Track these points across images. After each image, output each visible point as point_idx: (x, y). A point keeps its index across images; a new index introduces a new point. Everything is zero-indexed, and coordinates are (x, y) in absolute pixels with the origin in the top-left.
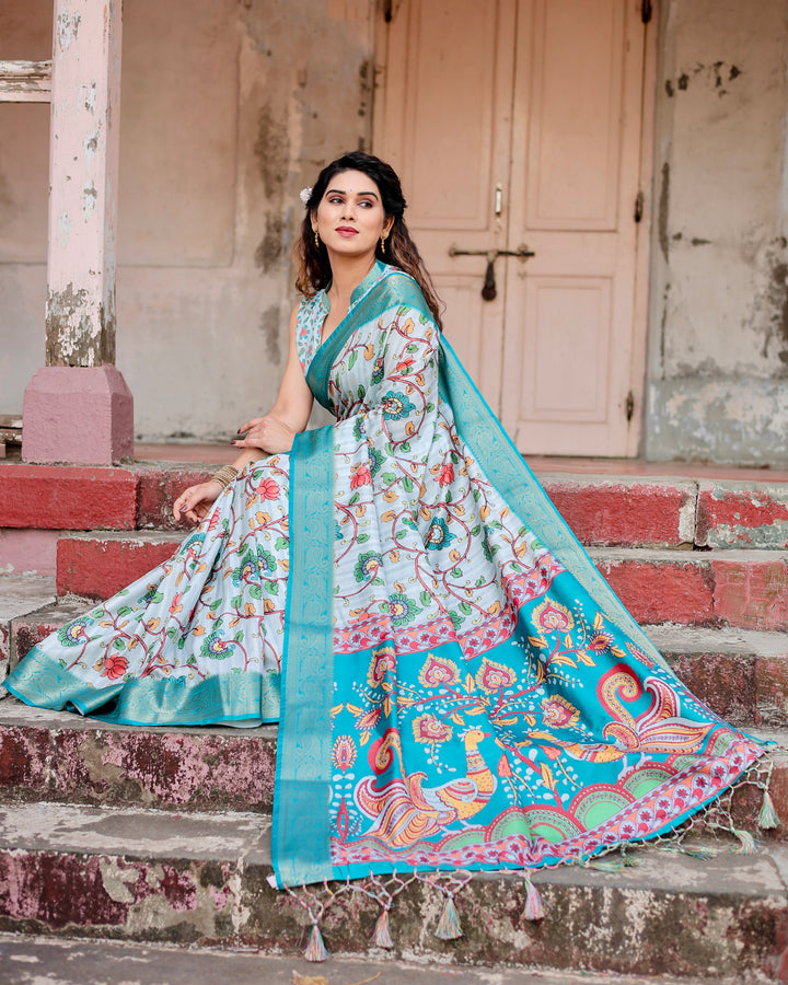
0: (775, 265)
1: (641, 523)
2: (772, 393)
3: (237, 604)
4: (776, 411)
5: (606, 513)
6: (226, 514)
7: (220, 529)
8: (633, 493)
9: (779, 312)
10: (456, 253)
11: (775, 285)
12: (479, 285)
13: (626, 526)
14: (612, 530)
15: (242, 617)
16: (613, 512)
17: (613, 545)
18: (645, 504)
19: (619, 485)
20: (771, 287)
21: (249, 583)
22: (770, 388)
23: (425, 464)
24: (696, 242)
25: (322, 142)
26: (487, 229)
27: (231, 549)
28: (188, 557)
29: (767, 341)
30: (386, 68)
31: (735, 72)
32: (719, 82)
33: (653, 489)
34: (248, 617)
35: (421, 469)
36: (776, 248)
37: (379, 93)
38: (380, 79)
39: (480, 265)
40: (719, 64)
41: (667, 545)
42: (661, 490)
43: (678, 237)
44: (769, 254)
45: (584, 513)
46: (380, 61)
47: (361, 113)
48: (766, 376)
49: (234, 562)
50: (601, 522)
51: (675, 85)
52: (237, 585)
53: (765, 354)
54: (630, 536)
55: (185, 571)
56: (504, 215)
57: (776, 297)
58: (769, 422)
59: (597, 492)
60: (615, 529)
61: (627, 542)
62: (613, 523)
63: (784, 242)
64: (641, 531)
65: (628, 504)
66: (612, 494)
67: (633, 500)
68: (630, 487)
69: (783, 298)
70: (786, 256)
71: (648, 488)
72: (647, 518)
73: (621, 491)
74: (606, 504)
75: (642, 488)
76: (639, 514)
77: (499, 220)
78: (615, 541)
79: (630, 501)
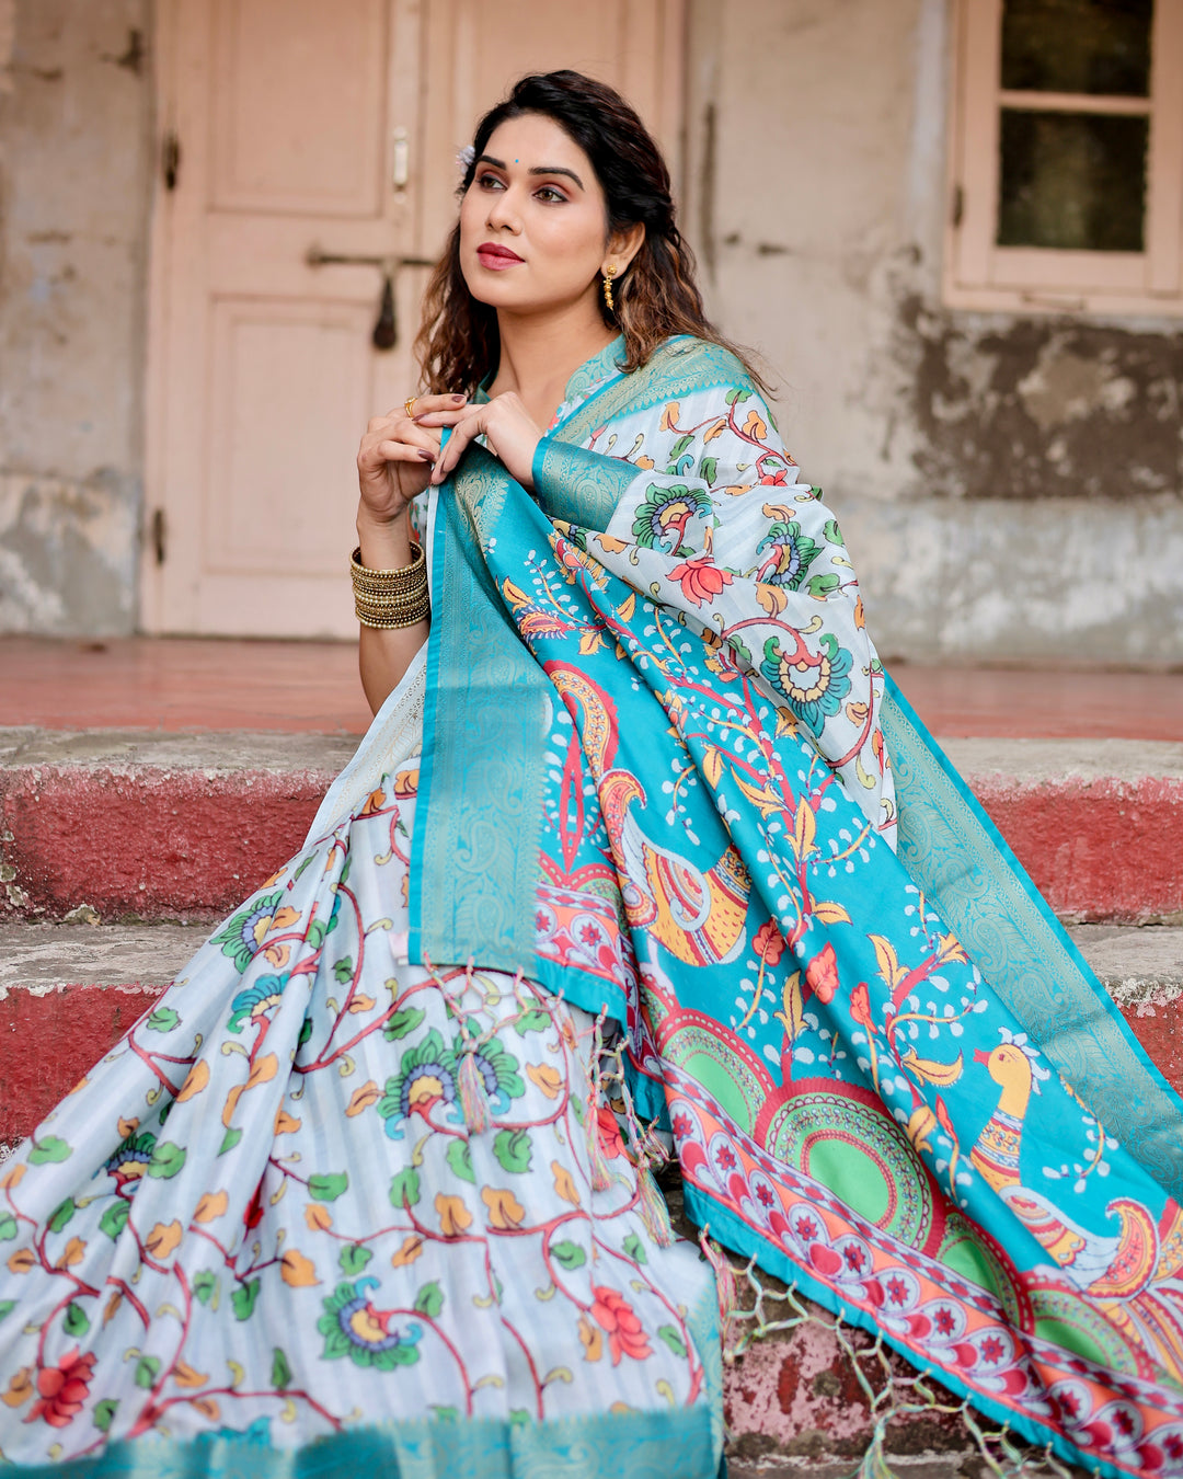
0: (901, 296)
1: (1155, 866)
2: (900, 526)
4: (905, 557)
5: (1081, 846)
8: (1141, 797)
9: (907, 379)
10: (320, 260)
11: (904, 332)
12: (366, 322)
13: (1126, 875)
14: (1093, 885)
15: (430, 1236)
16: (1097, 842)
17: (1094, 919)
18: (1168, 822)
19: (1108, 780)
20: (895, 335)
22: (896, 514)
24: (766, 250)
25: (55, 35)
26: (379, 214)
29: (891, 432)
34: (452, 1238)
36: (902, 265)
39: (367, 284)
43: (733, 240)
44: (892, 276)
45: (1029, 845)
48: (889, 494)
49: (379, 1060)
50: (1070, 866)
52: (396, 1135)
53: (885, 455)
54: (1134, 897)
56: (411, 190)
57: (905, 352)
58: (893, 577)
59: (1061, 796)
60: (1100, 882)
61: (1128, 913)
62: (1096, 869)
63: (916, 255)
64: (1157, 885)
65: (1129, 824)
66: (1094, 801)
67: (1142, 814)
68: (1134, 783)
69: (917, 355)
70: (921, 281)
71: (1172, 784)
72: (1171, 856)
73: (1114, 793)
74: (1082, 825)
75: (1159, 786)
76: (1154, 846)
77: (401, 199)
78: (1101, 911)
79: (1135, 817)
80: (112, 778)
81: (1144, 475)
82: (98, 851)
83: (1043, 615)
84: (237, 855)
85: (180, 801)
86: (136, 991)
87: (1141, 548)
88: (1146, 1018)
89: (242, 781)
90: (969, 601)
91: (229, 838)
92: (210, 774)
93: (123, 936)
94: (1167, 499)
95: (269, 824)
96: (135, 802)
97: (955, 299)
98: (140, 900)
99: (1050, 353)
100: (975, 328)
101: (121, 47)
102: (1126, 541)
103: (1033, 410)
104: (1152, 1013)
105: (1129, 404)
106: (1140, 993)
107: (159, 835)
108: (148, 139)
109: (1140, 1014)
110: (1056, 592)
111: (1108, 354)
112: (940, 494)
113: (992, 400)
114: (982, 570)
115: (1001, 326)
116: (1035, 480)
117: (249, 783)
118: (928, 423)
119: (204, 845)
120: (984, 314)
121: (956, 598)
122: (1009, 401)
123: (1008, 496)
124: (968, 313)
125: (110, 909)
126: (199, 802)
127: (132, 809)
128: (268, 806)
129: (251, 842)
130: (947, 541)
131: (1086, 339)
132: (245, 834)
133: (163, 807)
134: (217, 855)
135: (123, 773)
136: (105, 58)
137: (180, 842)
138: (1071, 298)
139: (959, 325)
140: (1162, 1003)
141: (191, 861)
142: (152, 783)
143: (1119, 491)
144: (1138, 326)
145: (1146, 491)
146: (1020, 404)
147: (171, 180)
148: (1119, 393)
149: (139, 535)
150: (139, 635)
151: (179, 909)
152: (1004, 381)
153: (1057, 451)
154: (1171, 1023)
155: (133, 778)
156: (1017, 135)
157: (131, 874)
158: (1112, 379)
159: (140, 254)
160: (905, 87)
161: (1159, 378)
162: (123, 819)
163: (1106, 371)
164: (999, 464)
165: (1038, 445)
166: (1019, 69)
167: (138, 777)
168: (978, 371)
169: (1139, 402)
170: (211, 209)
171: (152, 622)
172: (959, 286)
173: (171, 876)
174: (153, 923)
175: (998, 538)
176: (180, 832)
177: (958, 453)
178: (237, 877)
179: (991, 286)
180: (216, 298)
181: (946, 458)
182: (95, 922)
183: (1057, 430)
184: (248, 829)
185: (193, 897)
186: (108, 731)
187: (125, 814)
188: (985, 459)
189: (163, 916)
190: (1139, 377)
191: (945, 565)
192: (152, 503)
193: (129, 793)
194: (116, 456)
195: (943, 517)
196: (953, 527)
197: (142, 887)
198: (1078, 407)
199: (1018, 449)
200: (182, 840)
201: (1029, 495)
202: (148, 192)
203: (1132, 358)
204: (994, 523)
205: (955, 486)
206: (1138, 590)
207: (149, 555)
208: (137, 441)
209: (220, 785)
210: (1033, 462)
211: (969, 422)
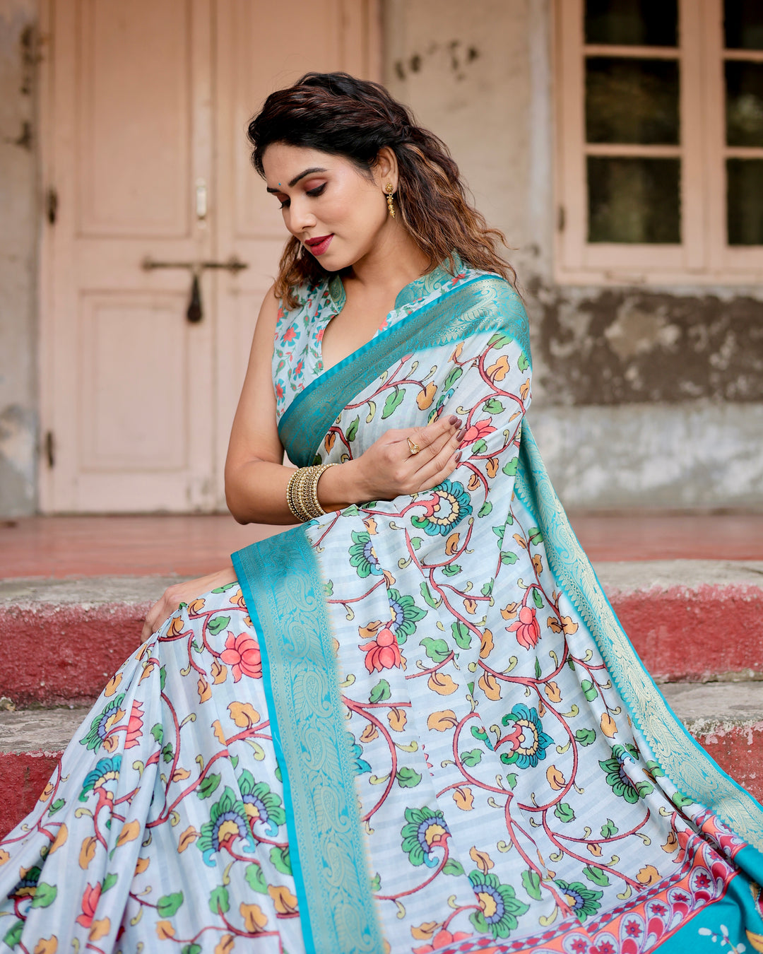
0: (528, 277)
1: (712, 643)
3: (222, 904)
5: (663, 631)
6: (155, 713)
7: (147, 745)
8: (700, 598)
9: (534, 330)
10: (150, 266)
13: (693, 650)
14: (672, 657)
15: (239, 933)
16: (673, 628)
17: (674, 680)
18: (719, 613)
19: (678, 588)
21: (239, 858)
23: (487, 597)
26: (188, 235)
27: (183, 785)
28: (99, 806)
30: (51, 37)
31: (473, 54)
32: (455, 64)
33: (728, 591)
34: (254, 934)
35: (482, 605)
36: (528, 257)
37: (44, 68)
38: (44, 50)
40: (454, 45)
41: (752, 674)
42: (739, 590)
44: (521, 265)
46: (44, 28)
47: (25, 91)
49: (195, 813)
50: (656, 645)
51: (406, 68)
52: (211, 863)
54: (699, 664)
55: (98, 836)
56: (209, 219)
57: (532, 313)
59: (648, 600)
60: (677, 655)
61: (695, 674)
62: (673, 646)
63: (536, 250)
64: (714, 656)
65: (694, 617)
66: (670, 602)
67: (702, 609)
68: (696, 589)
69: (539, 315)
70: (540, 267)
71: (720, 588)
72: (722, 635)
73: (683, 596)
74: (663, 618)
75: (712, 590)
76: (710, 630)
77: (203, 226)
78: (678, 674)
79: (697, 611)
80: (21, 612)
81: (688, 387)
82: (13, 661)
83: (628, 480)
84: (106, 660)
85: (66, 625)
86: (40, 755)
87: (689, 434)
88: (712, 745)
89: (108, 610)
90: (580, 472)
91: (100, 649)
92: (86, 607)
93: (31, 718)
94: (704, 402)
95: (127, 638)
96: (37, 627)
97: (562, 278)
98: (42, 693)
99: (625, 310)
100: (576, 296)
101: (17, 133)
102: (679, 430)
103: (616, 348)
104: (715, 741)
105: (677, 342)
106: (707, 728)
107: (53, 649)
108: (36, 192)
109: (708, 742)
110: (636, 464)
111: (662, 310)
112: (558, 404)
113: (589, 342)
114: (587, 452)
115: (593, 294)
116: (618, 393)
117: (112, 612)
118: (549, 358)
119: (83, 654)
120: (582, 287)
121: (571, 470)
122: (600, 343)
123: (602, 403)
124: (571, 287)
125: (21, 700)
126: (79, 626)
127: (35, 632)
128: (125, 627)
129: (115, 651)
130: (564, 434)
131: (648, 301)
132: (110, 646)
133: (55, 630)
134: (92, 660)
135: (28, 607)
136: (8, 141)
137: (67, 653)
138: (636, 275)
139: (566, 294)
140: (722, 734)
141: (75, 666)
142: (47, 614)
143: (673, 398)
144: (681, 291)
145: (690, 397)
146: (607, 344)
147: (52, 218)
148: (670, 335)
149: (37, 449)
150: (38, 514)
151: (67, 698)
152: (596, 330)
153: (632, 374)
154: (728, 747)
155: (35, 611)
156: (598, 171)
157: (35, 675)
158: (664, 326)
159: (33, 267)
160: (524, 143)
161: (695, 324)
162: (28, 639)
163: (660, 321)
164: (596, 383)
165: (620, 370)
166: (597, 130)
167: (38, 611)
168: (579, 324)
169: (683, 340)
170: (79, 235)
171: (47, 505)
172: (566, 269)
173: (62, 677)
174: (51, 708)
175: (597, 431)
176: (67, 646)
177: (568, 376)
178: (106, 675)
179: (585, 269)
180: (83, 293)
181: (561, 380)
182: (11, 709)
183: (632, 360)
184: (113, 642)
185: (77, 689)
186: (18, 580)
187: (30, 636)
188: (586, 380)
189: (57, 703)
190: (682, 324)
191: (563, 450)
192: (45, 427)
193: (32, 621)
194: (20, 397)
195: (560, 418)
196: (567, 425)
197: (42, 684)
198: (644, 345)
199: (607, 373)
200: (68, 651)
201: (616, 402)
202: (37, 226)
203: (678, 312)
204: (594, 421)
205: (568, 398)
206: (688, 461)
207: (44, 462)
208: (34, 387)
209: (93, 614)
210: (617, 381)
211: (574, 357)
